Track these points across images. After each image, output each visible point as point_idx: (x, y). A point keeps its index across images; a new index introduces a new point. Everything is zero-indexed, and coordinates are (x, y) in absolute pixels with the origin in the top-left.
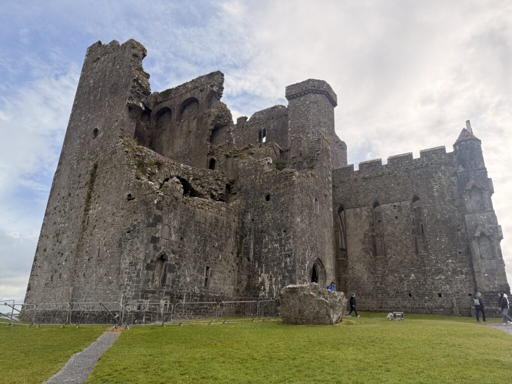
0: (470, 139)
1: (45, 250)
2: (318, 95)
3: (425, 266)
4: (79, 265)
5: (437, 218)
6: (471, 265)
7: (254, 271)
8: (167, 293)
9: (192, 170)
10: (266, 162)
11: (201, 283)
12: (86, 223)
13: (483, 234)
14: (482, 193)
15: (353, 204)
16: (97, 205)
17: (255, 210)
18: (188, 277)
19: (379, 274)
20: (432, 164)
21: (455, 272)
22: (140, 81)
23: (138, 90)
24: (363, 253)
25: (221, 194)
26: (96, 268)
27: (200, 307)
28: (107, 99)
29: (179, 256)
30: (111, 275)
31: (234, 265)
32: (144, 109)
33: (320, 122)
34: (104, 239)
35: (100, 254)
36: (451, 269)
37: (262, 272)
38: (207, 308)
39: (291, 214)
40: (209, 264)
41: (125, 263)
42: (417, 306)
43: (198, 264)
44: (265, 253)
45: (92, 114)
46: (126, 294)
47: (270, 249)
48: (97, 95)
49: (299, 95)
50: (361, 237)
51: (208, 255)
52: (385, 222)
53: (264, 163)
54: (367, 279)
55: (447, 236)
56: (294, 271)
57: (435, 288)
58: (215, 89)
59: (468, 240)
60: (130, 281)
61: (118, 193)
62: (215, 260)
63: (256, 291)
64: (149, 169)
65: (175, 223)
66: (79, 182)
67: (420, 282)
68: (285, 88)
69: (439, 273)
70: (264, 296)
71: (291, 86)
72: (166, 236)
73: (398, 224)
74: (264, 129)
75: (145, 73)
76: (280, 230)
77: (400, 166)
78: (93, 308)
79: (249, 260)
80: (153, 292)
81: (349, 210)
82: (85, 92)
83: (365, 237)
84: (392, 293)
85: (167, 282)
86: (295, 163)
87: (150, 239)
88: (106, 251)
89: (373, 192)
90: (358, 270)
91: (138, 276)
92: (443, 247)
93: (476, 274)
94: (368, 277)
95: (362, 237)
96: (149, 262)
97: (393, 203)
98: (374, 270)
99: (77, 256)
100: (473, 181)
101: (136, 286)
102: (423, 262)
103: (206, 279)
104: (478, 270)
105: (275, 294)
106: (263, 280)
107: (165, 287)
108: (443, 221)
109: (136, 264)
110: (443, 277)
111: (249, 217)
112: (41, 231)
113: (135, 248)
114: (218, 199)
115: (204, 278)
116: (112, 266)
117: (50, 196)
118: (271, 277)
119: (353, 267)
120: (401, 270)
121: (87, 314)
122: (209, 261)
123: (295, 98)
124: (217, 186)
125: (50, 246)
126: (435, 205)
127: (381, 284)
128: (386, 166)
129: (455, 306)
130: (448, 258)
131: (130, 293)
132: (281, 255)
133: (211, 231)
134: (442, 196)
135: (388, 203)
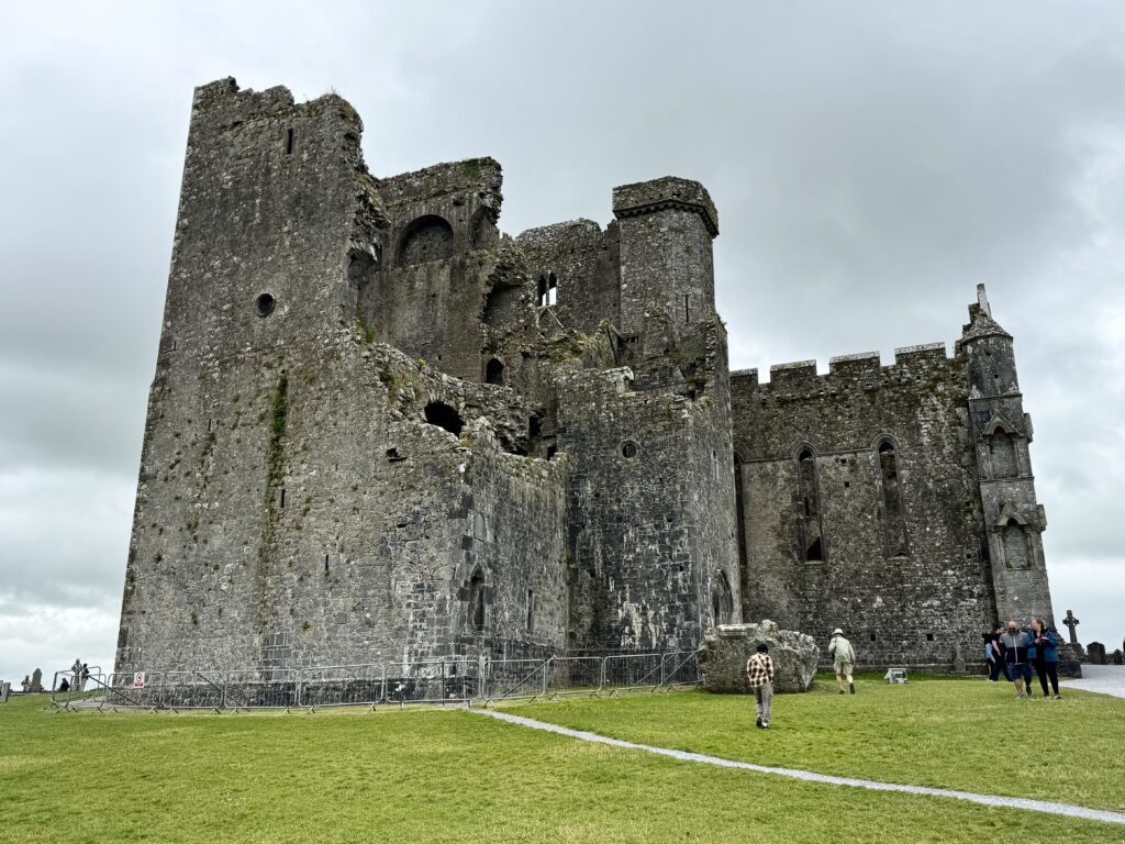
0: (993, 335)
1: (159, 559)
2: (685, 214)
3: (902, 582)
4: (274, 592)
5: (926, 486)
6: (989, 580)
7: (606, 598)
8: (486, 643)
9: (463, 386)
10: (622, 376)
11: (523, 622)
12: (278, 502)
13: (1012, 522)
14: (1012, 443)
15: (759, 453)
16: (304, 466)
17: (601, 475)
18: (505, 610)
19: (812, 597)
20: (918, 378)
21: (959, 593)
22: (371, 200)
23: (367, 218)
24: (779, 555)
25: (523, 438)
26: (324, 595)
27: (525, 668)
28: (286, 229)
30: (368, 611)
31: (564, 584)
32: (376, 259)
33: (691, 275)
34: (337, 538)
35: (330, 568)
36: (951, 588)
37: (624, 599)
38: (533, 670)
39: (683, 487)
40: (531, 585)
41: (403, 587)
42: (887, 659)
43: (518, 586)
44: (629, 562)
45: (244, 258)
46: (415, 646)
47: (639, 554)
48: (253, 215)
49: (643, 210)
50: (774, 523)
51: (529, 568)
52: (825, 492)
53: (615, 378)
54: (788, 607)
55: (945, 523)
56: (694, 597)
57: (921, 623)
58: (488, 201)
59: (985, 532)
60: (422, 621)
61: (359, 444)
62: (539, 577)
63: (614, 637)
64: (402, 391)
65: (489, 510)
66: (239, 414)
67: (892, 612)
68: (612, 192)
69: (929, 596)
70: (631, 646)
71: (625, 187)
72: (480, 534)
73: (849, 499)
74: (552, 274)
75: (372, 177)
76: (659, 517)
77: (856, 379)
78: (329, 675)
79: (593, 575)
80: (470, 641)
81: (751, 466)
82: (212, 201)
83: (783, 523)
85: (485, 622)
86: (655, 370)
87: (460, 542)
88: (348, 562)
89: (800, 430)
90: (770, 590)
91: (441, 609)
92: (937, 544)
93: (998, 597)
94: (791, 603)
95: (776, 522)
96: (462, 584)
97: (841, 454)
98: (802, 590)
99: (264, 572)
100: (998, 419)
101: (439, 631)
102: (898, 574)
103: (530, 614)
104: (1001, 590)
105: (654, 641)
106: (628, 615)
107: (483, 632)
108: (938, 494)
109: (431, 589)
110: (936, 603)
111: (589, 488)
112: (135, 516)
113: (424, 557)
114: (515, 449)
115: (526, 612)
116: (370, 593)
117: (148, 438)
118: (644, 608)
119: (758, 584)
120: (855, 588)
121: (318, 688)
122: (532, 580)
123: (635, 216)
124: (513, 422)
125: (174, 550)
126: (923, 462)
127: (815, 616)
128: (827, 377)
129: (959, 656)
130: (946, 567)
131: (426, 644)
132: (664, 567)
133: (531, 520)
134: (937, 444)
135: (831, 455)
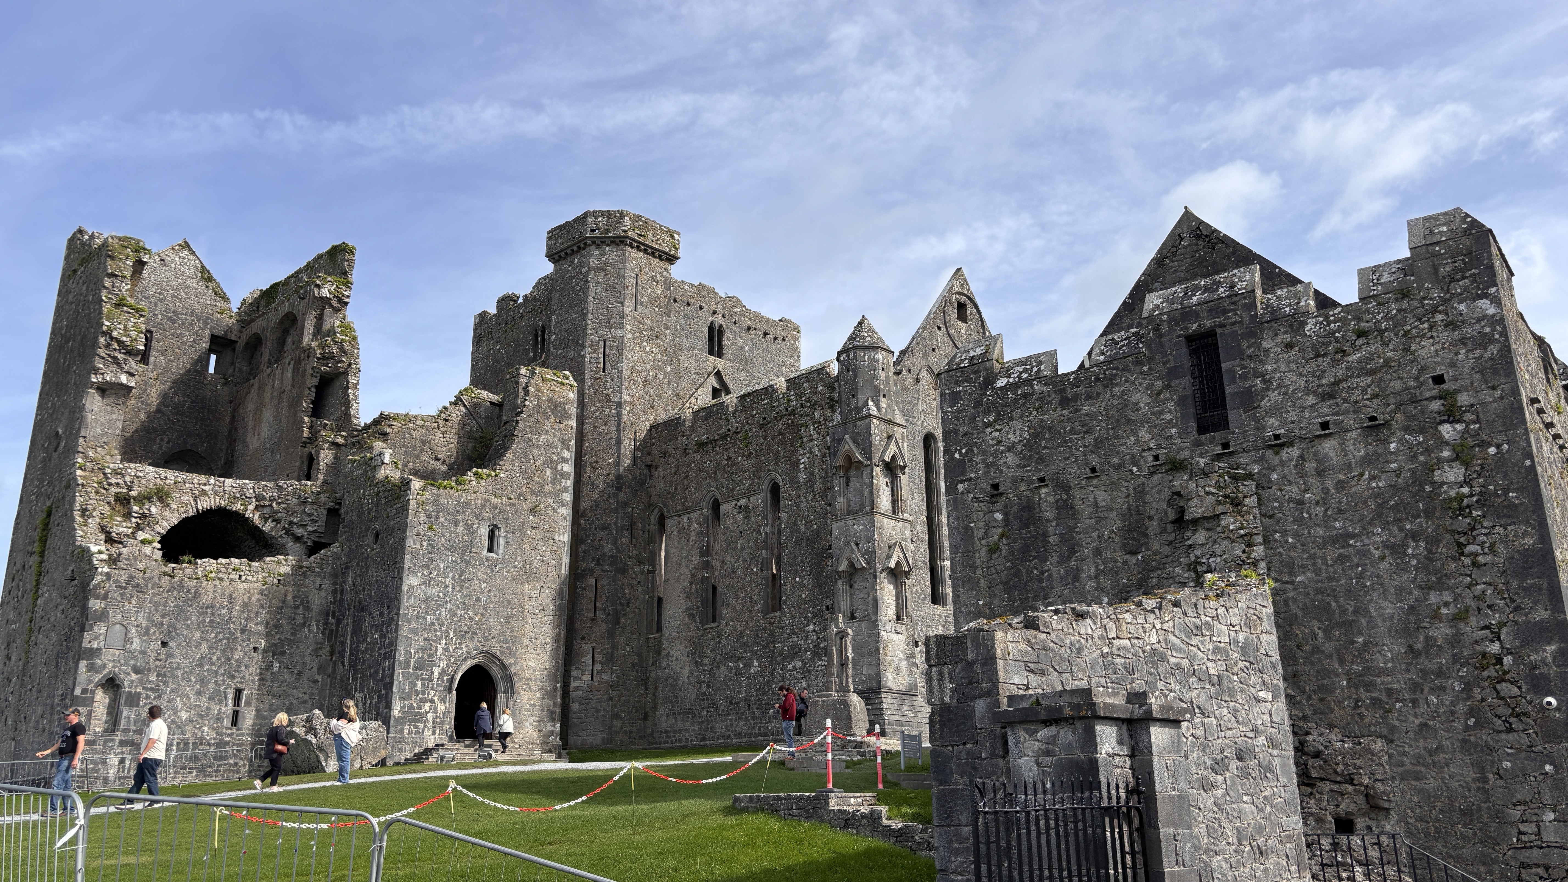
2: (607, 249)
3: (774, 642)
5: (799, 530)
8: (122, 743)
9: (253, 488)
11: (219, 719)
12: (33, 622)
14: (863, 473)
15: (679, 506)
16: (45, 589)
17: (358, 564)
19: (706, 665)
20: (802, 406)
24: (686, 620)
25: (315, 532)
27: (217, 763)
29: (158, 676)
31: (318, 677)
33: (611, 316)
34: (45, 653)
36: (811, 646)
38: (236, 764)
40: (241, 683)
43: (211, 686)
44: (363, 652)
45: (59, 397)
47: (368, 643)
48: (67, 357)
49: (568, 251)
51: (238, 666)
52: (724, 545)
54: (689, 677)
55: (811, 571)
58: (326, 291)
67: (764, 678)
68: (547, 236)
69: (794, 656)
71: (556, 229)
72: (118, 644)
73: (741, 550)
74: (543, 326)
76: (382, 605)
77: (754, 412)
82: (57, 346)
83: (691, 583)
84: (723, 704)
85: (122, 724)
87: (80, 654)
89: (710, 477)
90: (676, 659)
92: (804, 596)
94: (691, 672)
95: (686, 583)
96: (79, 692)
97: (738, 500)
98: (700, 657)
99: (22, 684)
100: (847, 447)
102: (772, 634)
103: (236, 714)
107: (118, 733)
108: (808, 539)
110: (799, 664)
111: (350, 578)
115: (229, 709)
119: (669, 653)
120: (739, 652)
122: (243, 678)
123: (564, 258)
124: (305, 516)
126: (798, 501)
128: (733, 416)
130: (809, 622)
132: (380, 655)
133: (246, 620)
134: (810, 482)
135: (731, 501)
